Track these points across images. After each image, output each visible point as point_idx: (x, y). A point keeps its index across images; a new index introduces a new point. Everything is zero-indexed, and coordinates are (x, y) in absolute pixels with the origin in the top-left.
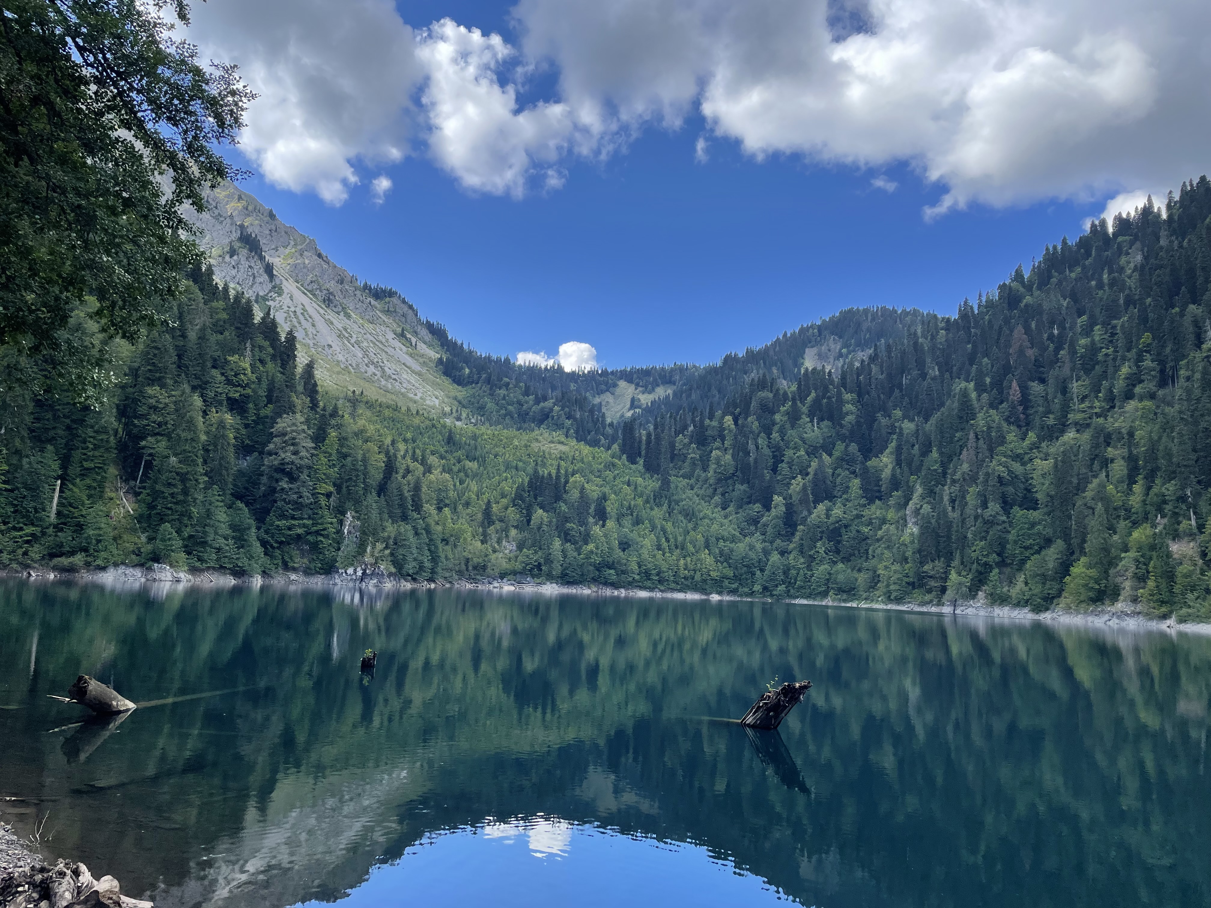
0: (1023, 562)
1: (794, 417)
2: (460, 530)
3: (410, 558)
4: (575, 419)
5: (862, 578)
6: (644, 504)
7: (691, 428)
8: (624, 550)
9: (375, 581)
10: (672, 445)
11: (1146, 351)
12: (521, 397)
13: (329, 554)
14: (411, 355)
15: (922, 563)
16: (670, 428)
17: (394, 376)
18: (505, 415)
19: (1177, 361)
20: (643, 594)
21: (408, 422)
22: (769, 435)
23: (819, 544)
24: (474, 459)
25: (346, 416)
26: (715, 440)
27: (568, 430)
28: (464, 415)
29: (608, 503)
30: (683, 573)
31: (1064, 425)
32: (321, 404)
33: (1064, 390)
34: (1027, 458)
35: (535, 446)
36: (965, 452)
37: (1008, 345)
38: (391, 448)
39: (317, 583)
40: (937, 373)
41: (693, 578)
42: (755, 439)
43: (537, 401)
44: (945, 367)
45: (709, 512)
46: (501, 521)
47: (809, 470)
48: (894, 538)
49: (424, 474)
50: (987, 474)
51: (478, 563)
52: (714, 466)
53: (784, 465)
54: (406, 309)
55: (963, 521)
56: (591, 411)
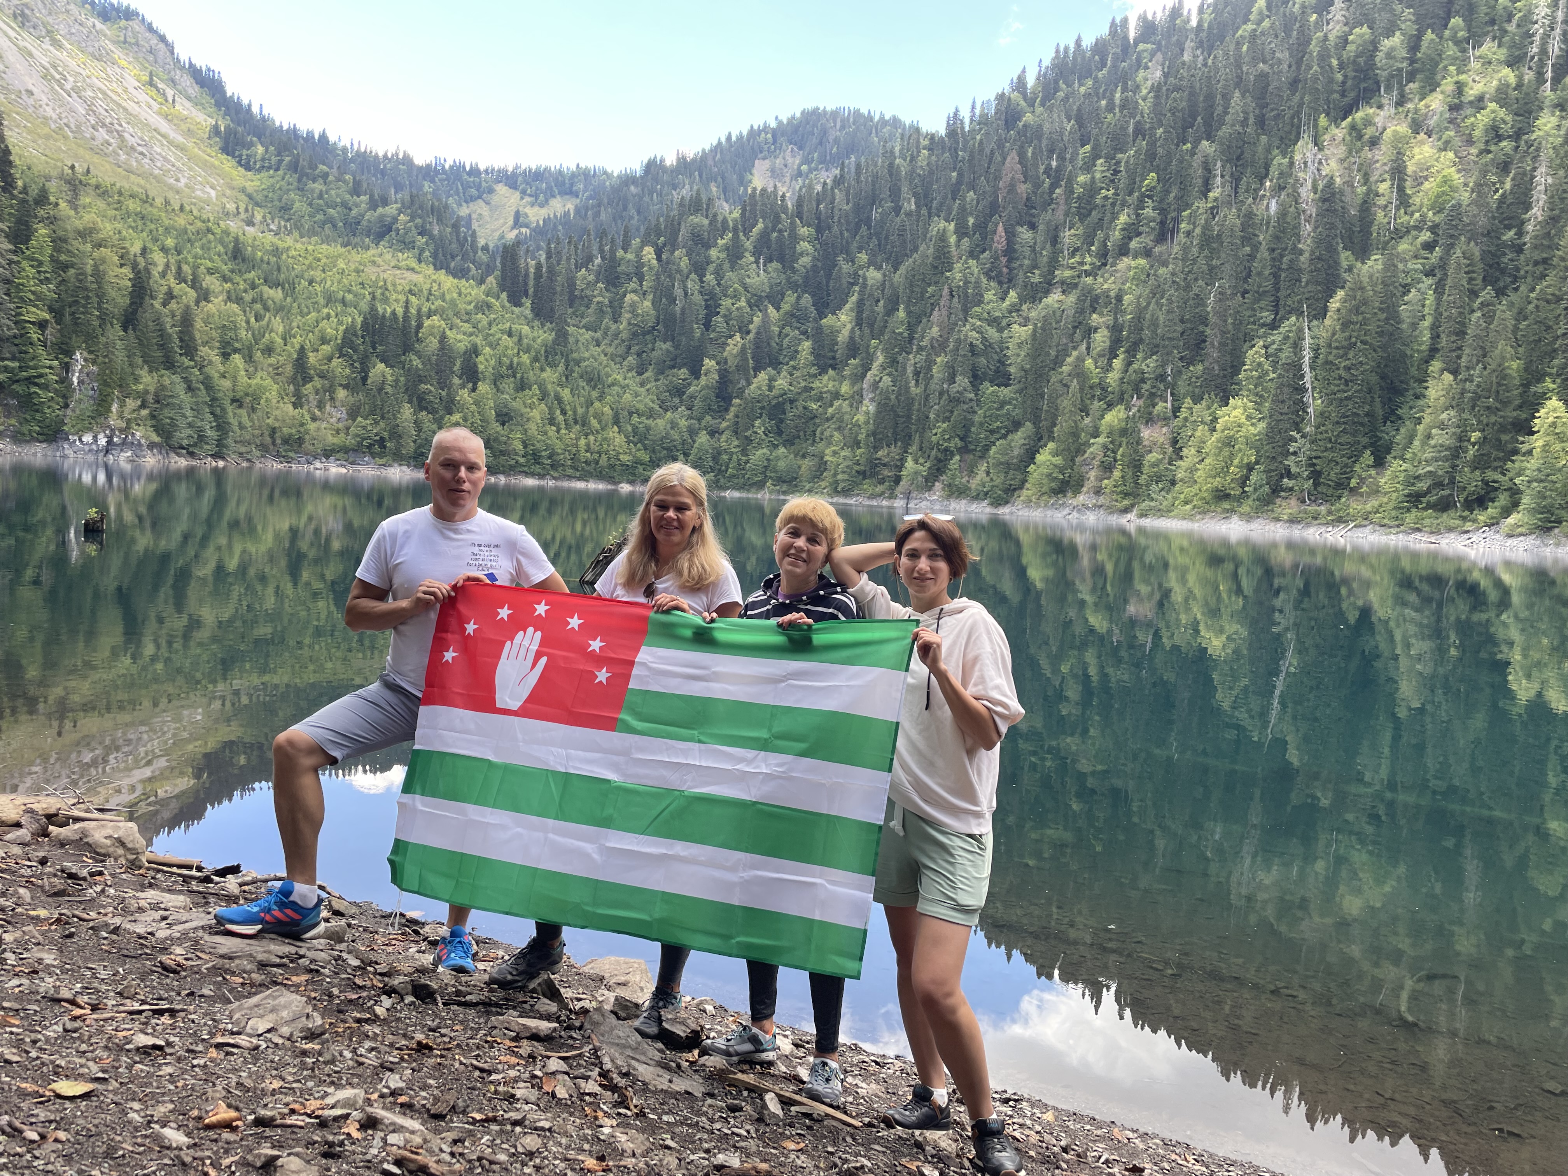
0: (987, 448)
1: (734, 254)
2: (260, 387)
3: (182, 423)
4: (432, 237)
5: (807, 465)
6: (532, 362)
7: (598, 261)
8: (503, 424)
9: (129, 454)
10: (571, 283)
11: (1149, 197)
12: (348, 196)
13: (52, 412)
14: (166, 117)
15: (876, 448)
16: (569, 259)
17: (140, 149)
18: (324, 223)
19: (1180, 211)
20: (531, 482)
21: (167, 222)
22: (701, 276)
23: (757, 423)
24: (277, 285)
25: (63, 205)
26: (631, 279)
27: (422, 251)
28: (258, 217)
29: (481, 358)
30: (585, 456)
31: (1050, 284)
32: (20, 183)
33: (1055, 240)
34: (1004, 323)
35: (370, 270)
36: (936, 313)
37: (997, 178)
38: (140, 259)
39: (35, 454)
40: (913, 207)
41: (597, 463)
42: (683, 282)
43: (373, 205)
44: (924, 198)
45: (619, 378)
46: (322, 376)
47: (751, 327)
48: (846, 417)
49: (197, 303)
50: (959, 341)
51: (291, 435)
52: (628, 316)
53: (719, 319)
54: (154, 41)
55: (927, 398)
56: (456, 226)
